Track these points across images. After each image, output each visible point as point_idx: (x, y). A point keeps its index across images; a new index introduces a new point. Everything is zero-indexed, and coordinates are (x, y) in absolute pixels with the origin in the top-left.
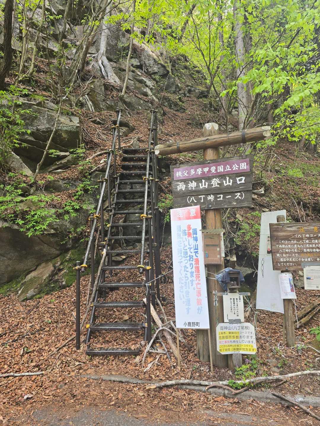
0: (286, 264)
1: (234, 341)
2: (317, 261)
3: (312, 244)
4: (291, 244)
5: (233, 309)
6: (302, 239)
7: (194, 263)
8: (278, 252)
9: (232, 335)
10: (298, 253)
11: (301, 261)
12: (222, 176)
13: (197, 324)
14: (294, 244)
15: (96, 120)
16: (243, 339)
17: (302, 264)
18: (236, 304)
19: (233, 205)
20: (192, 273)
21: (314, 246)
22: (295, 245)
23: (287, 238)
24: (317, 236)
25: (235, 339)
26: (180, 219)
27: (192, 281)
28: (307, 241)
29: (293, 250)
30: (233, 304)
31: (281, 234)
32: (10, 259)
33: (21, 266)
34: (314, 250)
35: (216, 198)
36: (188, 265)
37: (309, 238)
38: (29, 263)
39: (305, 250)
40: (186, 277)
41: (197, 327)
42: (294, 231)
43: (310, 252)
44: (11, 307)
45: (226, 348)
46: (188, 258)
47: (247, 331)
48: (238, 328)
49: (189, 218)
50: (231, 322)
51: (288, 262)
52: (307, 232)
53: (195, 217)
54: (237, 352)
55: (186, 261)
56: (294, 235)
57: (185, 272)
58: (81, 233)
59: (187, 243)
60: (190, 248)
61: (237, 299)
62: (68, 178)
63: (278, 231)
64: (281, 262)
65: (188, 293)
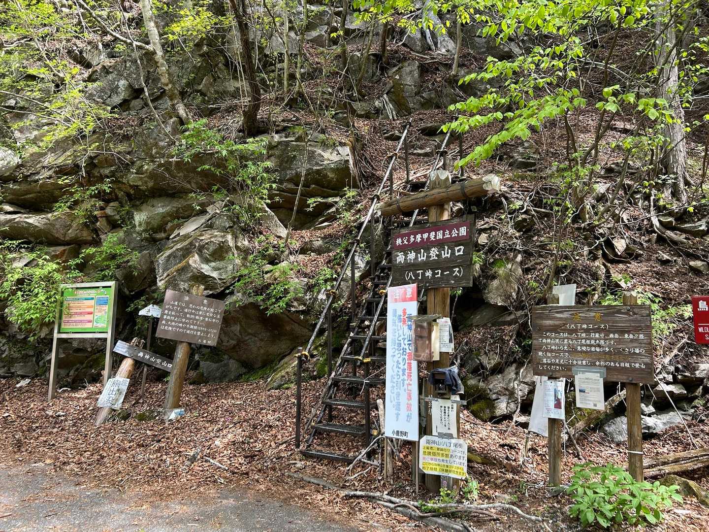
0: (550, 367)
1: (443, 460)
2: (595, 365)
3: (590, 339)
4: (560, 339)
5: (443, 419)
6: (575, 331)
7: (406, 357)
8: (540, 349)
9: (441, 452)
10: (568, 352)
11: (573, 365)
12: (440, 244)
13: (406, 434)
14: (564, 339)
15: (393, 135)
16: (454, 459)
17: (574, 369)
18: (447, 414)
19: (451, 284)
20: (404, 370)
21: (593, 342)
22: (566, 340)
23: (555, 329)
24: (599, 328)
25: (444, 458)
26: (396, 300)
27: (403, 380)
28: (584, 335)
29: (561, 347)
30: (443, 414)
31: (548, 322)
32: (262, 340)
33: (275, 349)
34: (593, 349)
35: (434, 274)
36: (401, 360)
37: (587, 331)
38: (283, 345)
39: (579, 348)
40: (398, 375)
41: (404, 438)
42: (566, 319)
43: (586, 352)
44: (255, 395)
45: (431, 466)
46: (402, 351)
47: (461, 449)
48: (448, 445)
49: (404, 300)
50: (441, 435)
51: (554, 365)
52: (586, 320)
53: (411, 299)
54: (445, 474)
55: (399, 355)
56: (564, 324)
57: (398, 369)
58: (341, 310)
59: (401, 332)
60: (404, 339)
61: (449, 408)
62: (330, 235)
63: (542, 318)
64: (544, 364)
65: (398, 395)
